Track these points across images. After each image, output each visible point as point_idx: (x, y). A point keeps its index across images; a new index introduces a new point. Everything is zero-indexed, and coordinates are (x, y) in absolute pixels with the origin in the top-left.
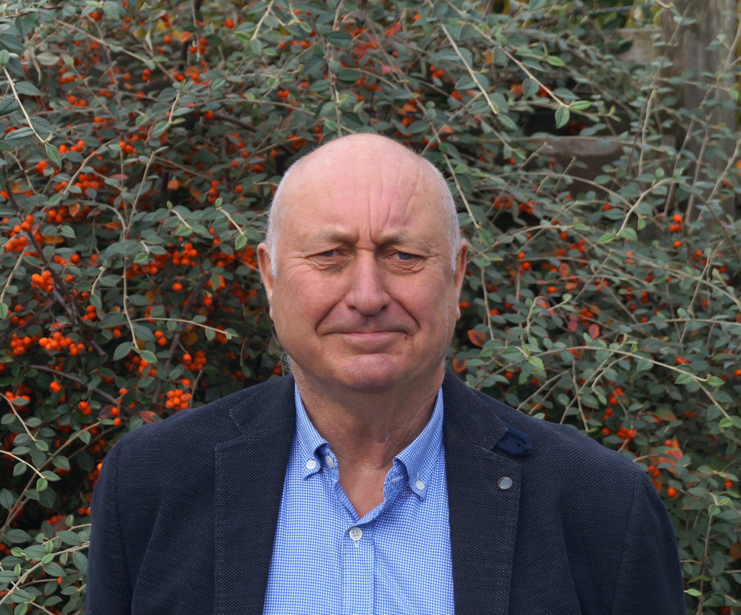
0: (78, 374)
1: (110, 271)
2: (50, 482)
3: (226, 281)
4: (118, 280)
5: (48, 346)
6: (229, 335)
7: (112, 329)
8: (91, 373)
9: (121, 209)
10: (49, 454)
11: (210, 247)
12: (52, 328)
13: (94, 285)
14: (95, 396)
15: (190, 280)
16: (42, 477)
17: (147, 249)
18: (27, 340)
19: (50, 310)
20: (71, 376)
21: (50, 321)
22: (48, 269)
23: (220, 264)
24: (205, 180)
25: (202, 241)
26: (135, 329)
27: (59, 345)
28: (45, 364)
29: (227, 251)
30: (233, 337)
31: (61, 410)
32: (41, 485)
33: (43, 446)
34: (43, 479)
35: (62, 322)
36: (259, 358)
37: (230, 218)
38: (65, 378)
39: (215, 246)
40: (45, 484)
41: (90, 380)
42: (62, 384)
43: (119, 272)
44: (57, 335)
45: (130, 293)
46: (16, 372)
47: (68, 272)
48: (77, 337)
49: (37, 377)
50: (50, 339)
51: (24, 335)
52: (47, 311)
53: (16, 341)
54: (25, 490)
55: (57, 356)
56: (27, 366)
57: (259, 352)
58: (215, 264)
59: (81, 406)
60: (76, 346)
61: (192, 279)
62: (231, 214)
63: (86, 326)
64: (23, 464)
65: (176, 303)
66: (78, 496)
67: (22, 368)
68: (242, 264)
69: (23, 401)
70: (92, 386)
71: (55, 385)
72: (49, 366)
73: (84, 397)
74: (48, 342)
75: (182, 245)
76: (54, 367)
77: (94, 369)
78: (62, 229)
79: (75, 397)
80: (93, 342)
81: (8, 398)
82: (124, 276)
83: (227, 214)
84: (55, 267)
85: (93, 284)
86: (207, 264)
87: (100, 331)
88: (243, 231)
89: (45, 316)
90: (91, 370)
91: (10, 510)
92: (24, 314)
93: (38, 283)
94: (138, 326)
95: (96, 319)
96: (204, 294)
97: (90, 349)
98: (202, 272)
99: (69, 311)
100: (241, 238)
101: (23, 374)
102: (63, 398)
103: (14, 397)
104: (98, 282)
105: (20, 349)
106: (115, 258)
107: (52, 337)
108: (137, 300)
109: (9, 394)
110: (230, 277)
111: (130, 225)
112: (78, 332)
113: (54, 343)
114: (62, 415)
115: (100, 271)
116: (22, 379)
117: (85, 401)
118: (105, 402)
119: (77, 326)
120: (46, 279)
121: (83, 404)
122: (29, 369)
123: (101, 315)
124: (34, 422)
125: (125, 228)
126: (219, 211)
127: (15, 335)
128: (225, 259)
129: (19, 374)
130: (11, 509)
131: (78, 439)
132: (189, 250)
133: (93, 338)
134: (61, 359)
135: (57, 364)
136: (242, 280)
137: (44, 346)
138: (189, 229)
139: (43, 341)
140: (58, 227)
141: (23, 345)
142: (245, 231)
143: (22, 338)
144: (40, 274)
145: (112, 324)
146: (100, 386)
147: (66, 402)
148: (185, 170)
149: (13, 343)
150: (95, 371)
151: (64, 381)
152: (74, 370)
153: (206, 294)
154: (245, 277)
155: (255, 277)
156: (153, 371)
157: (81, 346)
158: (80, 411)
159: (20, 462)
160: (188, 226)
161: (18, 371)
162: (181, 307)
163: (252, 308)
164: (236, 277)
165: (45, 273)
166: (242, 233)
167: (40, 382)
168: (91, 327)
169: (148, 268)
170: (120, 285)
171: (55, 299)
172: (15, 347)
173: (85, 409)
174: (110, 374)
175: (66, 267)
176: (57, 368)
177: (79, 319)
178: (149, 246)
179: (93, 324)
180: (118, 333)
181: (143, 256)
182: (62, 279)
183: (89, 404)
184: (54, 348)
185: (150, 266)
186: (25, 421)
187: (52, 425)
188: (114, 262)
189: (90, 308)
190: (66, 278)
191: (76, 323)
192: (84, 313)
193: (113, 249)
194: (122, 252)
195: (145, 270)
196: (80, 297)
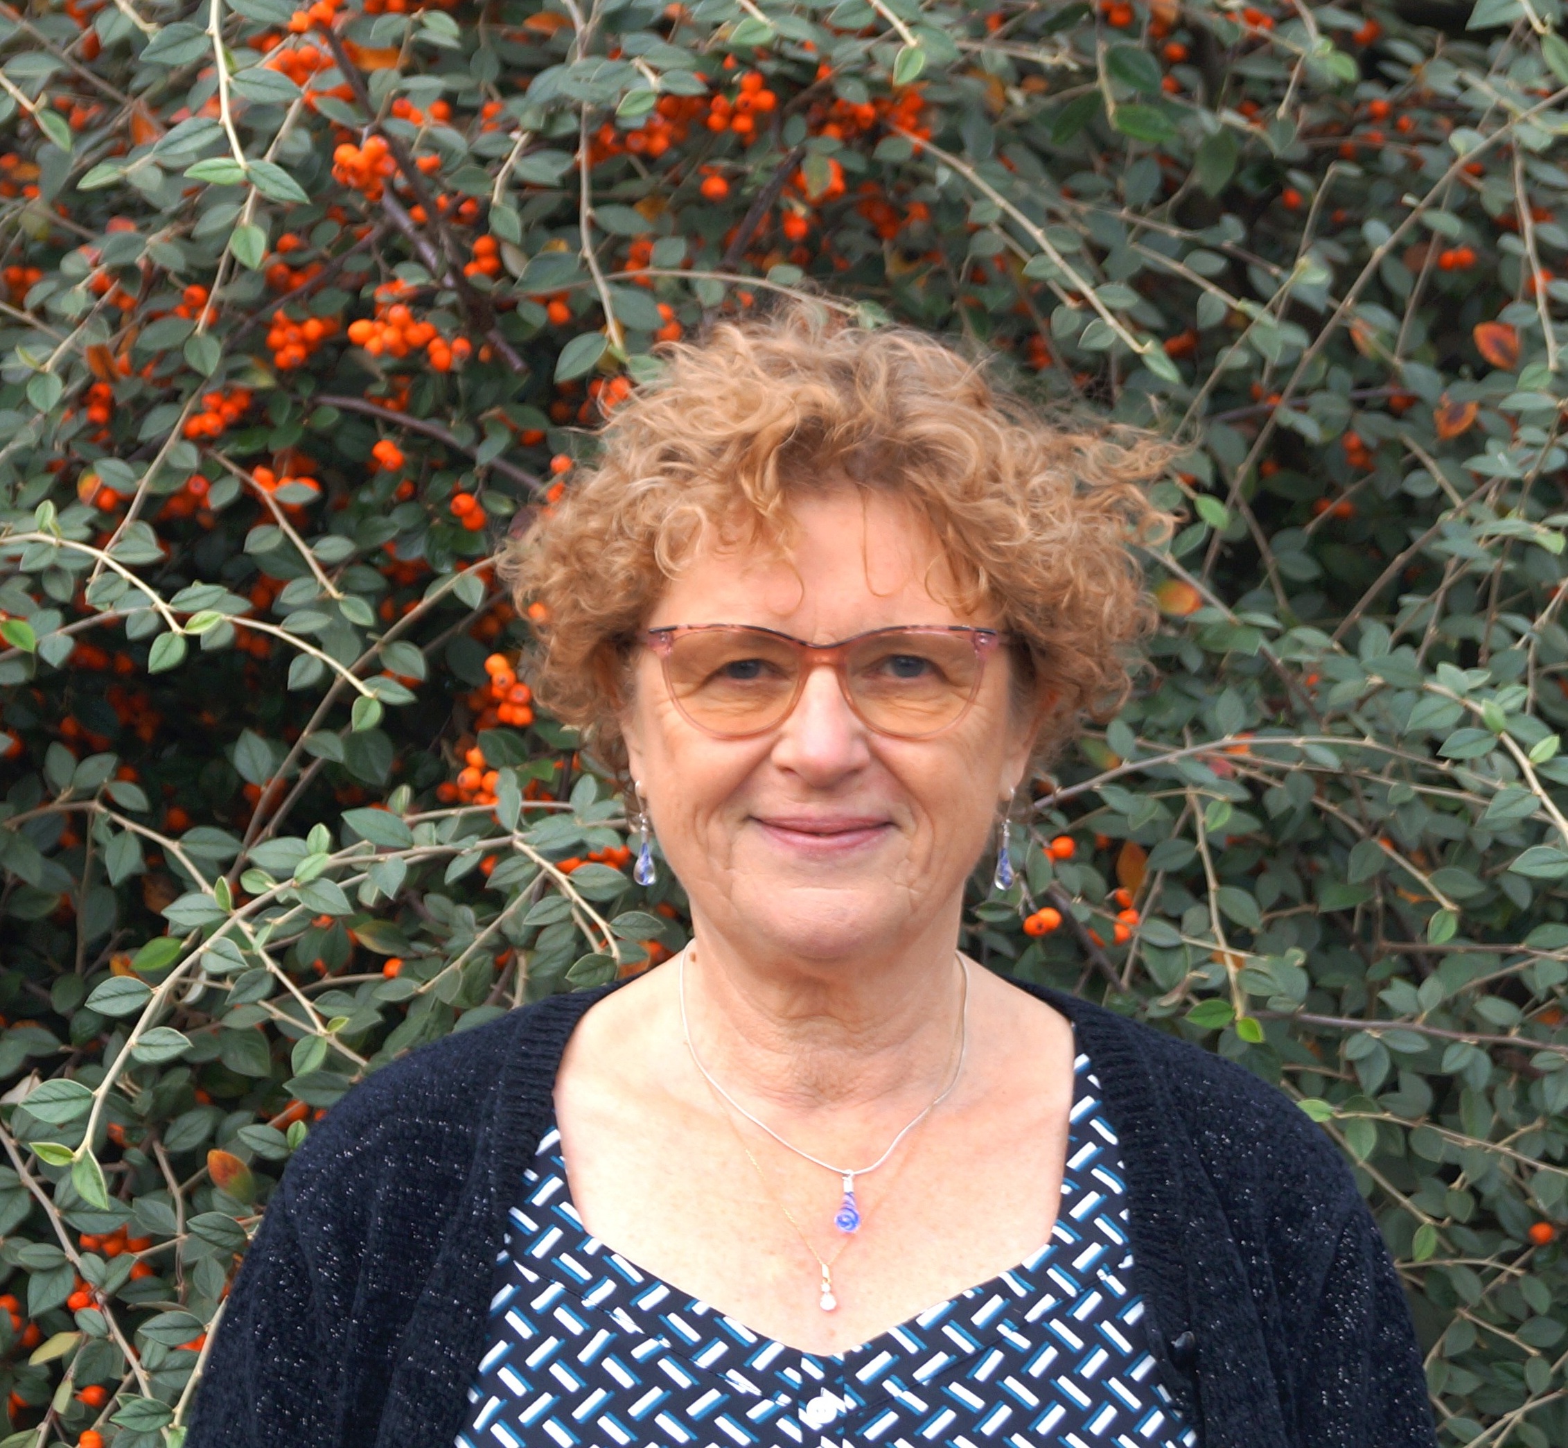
0: (449, 419)
1: (539, 141)
2: (386, 707)
3: (847, 175)
4: (565, 166)
5: (373, 345)
6: (867, 318)
7: (546, 301)
8: (482, 417)
10: (371, 636)
11: (803, 86)
12: (382, 295)
13: (498, 181)
14: (494, 479)
15: (749, 168)
16: (367, 693)
17: (654, 82)
18: (313, 328)
19: (374, 248)
20: (432, 426)
21: (374, 276)
22: (380, 132)
23: (833, 129)
25: (789, 70)
26: (613, 299)
27: (405, 341)
28: (360, 393)
29: (853, 94)
31: (400, 519)
32: (363, 715)
33: (361, 613)
34: (370, 700)
35: (410, 279)
38: (416, 434)
39: (818, 83)
40: (375, 714)
41: (481, 437)
42: (406, 447)
43: (569, 144)
44: (398, 312)
45: (595, 203)
46: (282, 417)
47: (431, 144)
48: (451, 319)
49: (337, 428)
50: (378, 326)
51: (302, 315)
52: (367, 251)
53: (283, 329)
54: (305, 733)
55: (391, 373)
56: (311, 399)
58: (817, 129)
59: (458, 506)
60: (449, 347)
61: (755, 166)
63: (477, 292)
64: (312, 658)
65: (711, 236)
66: (438, 751)
67: (297, 405)
68: (890, 133)
69: (301, 492)
70: (487, 454)
71: (387, 450)
72: (370, 399)
73: (465, 481)
74: (373, 334)
75: (736, 78)
76: (381, 401)
77: (491, 407)
78: (427, 21)
79: (440, 485)
80: (493, 335)
81: (262, 482)
82: (582, 155)
84: (396, 127)
85: (496, 175)
86: (797, 128)
87: (513, 306)
88: (914, 36)
89: (357, 264)
90: (482, 411)
91: (263, 788)
92: (302, 258)
93: (354, 171)
94: (619, 292)
95: (500, 272)
96: (785, 207)
97: (484, 354)
98: (784, 148)
99: (428, 251)
100: (910, 52)
101: (301, 420)
102: (407, 488)
103: (276, 480)
104: (511, 171)
105: (293, 353)
106: (552, 110)
107: (385, 321)
108: (618, 220)
109: (262, 472)
110: (857, 163)
111: (595, 20)
112: (453, 308)
113: (390, 335)
114: (404, 534)
115: (515, 142)
116: (298, 435)
117: (471, 492)
118: (521, 496)
119: (451, 290)
120: (376, 158)
121: (464, 501)
122: (315, 407)
123: (514, 263)
124: (335, 547)
125: (580, 28)
127: (280, 315)
128: (848, 119)
129: (290, 419)
130: (268, 784)
131: (451, 596)
132: (755, 93)
133: (492, 325)
134: (402, 382)
135: (393, 393)
136: (889, 176)
137: (362, 345)
138: (762, 27)
139: (359, 328)
140: (415, 16)
141: (304, 341)
142: (919, 36)
143: (300, 323)
144: (358, 147)
145: (545, 289)
146: (508, 455)
147: (415, 496)
149: (276, 337)
150: (495, 412)
151: (414, 441)
152: (438, 413)
153: (791, 208)
154: (897, 169)
155: (923, 168)
157: (461, 345)
158: (454, 522)
159: (303, 651)
160: (761, 17)
161: (286, 413)
162: (723, 247)
163: (910, 256)
164: (875, 165)
165: (371, 144)
166: (915, 45)
167: (347, 445)
168: (488, 293)
169: (642, 139)
170: (571, 180)
171: (387, 219)
172: (281, 348)
173: (469, 514)
174: (534, 421)
175: (424, 129)
176: (390, 403)
177: (456, 272)
178: (656, 71)
179: (493, 287)
180: (559, 312)
181: (643, 97)
182: (413, 162)
183: (480, 502)
184: (387, 351)
185: (649, 132)
186: (310, 546)
187: (376, 560)
188: (551, 119)
189: (482, 244)
190: (425, 159)
191: (449, 281)
192: (468, 257)
193: (548, 84)
194: (576, 92)
195: (637, 143)
196: (456, 215)
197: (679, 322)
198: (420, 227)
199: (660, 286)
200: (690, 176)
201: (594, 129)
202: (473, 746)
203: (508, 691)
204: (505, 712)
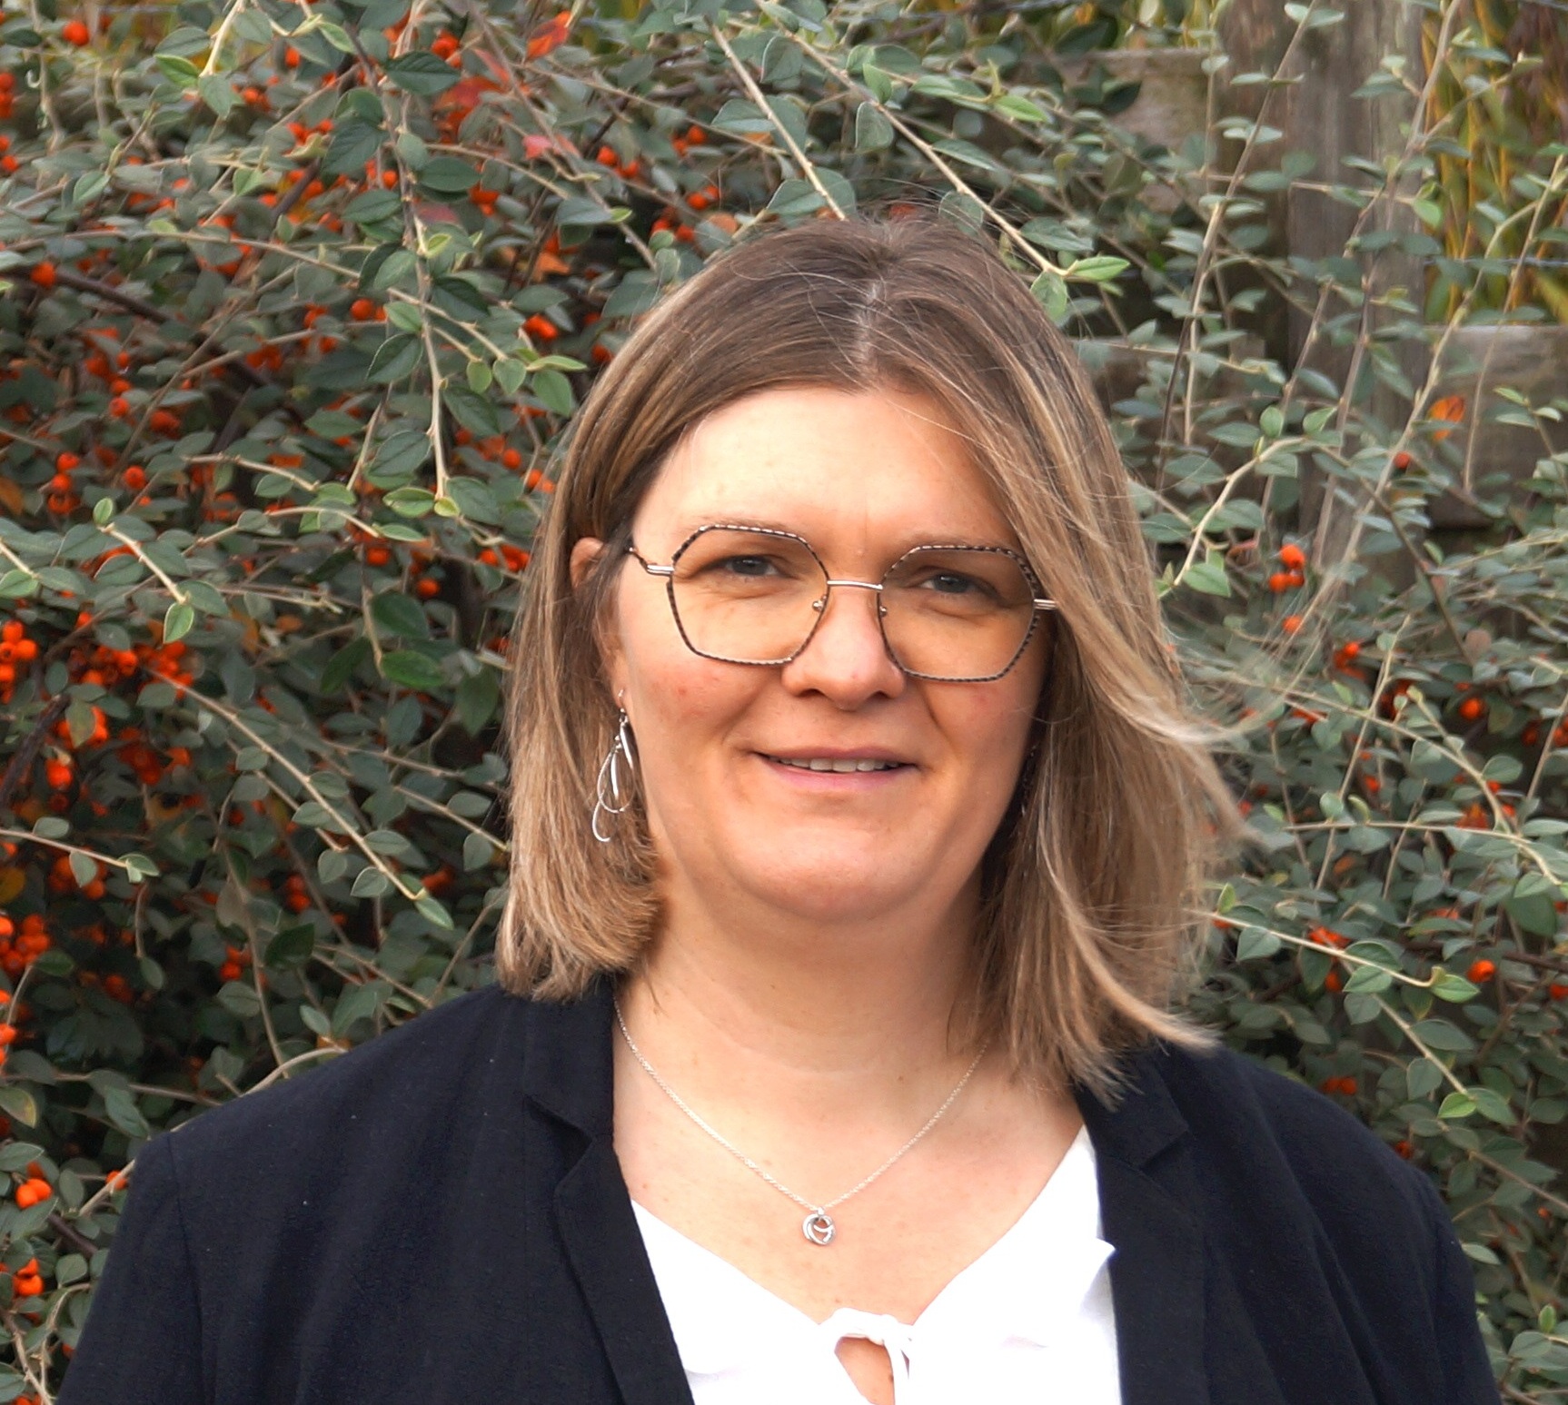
3: (110, 722)
6: (135, 870)
11: (65, 633)
15: (12, 717)
23: (93, 679)
24: (40, 453)
25: (50, 617)
29: (116, 641)
30: (146, 877)
36: (183, 939)
37: (143, 557)
39: (79, 630)
57: (181, 922)
58: (78, 676)
61: (19, 715)
62: (144, 543)
68: (151, 679)
83: (132, 544)
88: (183, 593)
96: (48, 755)
98: (47, 697)
100: (180, 609)
110: (120, 710)
126: (108, 534)
128: (109, 666)
132: (15, 643)
136: (151, 722)
138: (28, 578)
142: (188, 593)
153: (56, 757)
154: (159, 715)
155: (185, 713)
160: (25, 569)
163: (169, 801)
164: (137, 711)
166: (181, 599)
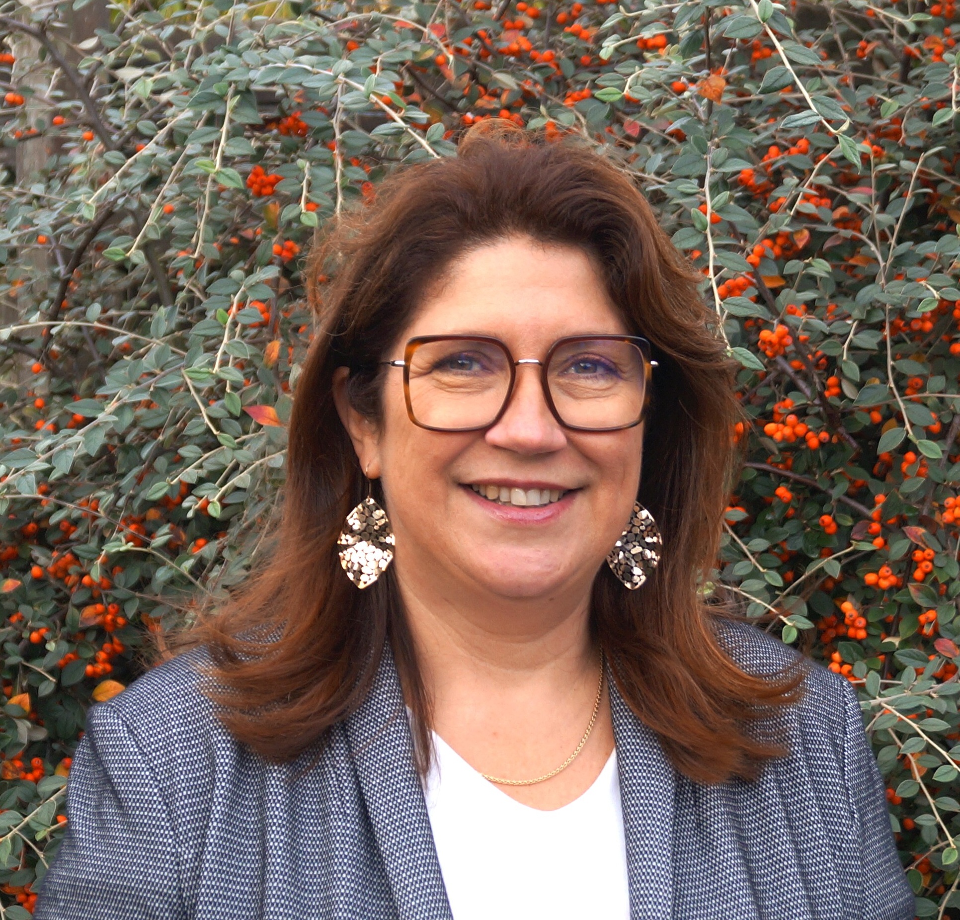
0: (815, 474)
1: (863, 325)
4: (880, 338)
5: (778, 436)
7: (869, 411)
8: (833, 473)
9: (872, 238)
12: (778, 407)
13: (846, 346)
14: (842, 507)
16: (789, 624)
17: (935, 293)
19: (772, 384)
20: (806, 478)
21: (772, 398)
22: (782, 322)
26: (906, 409)
27: (794, 433)
28: (765, 461)
31: (790, 527)
32: (788, 635)
33: (776, 581)
34: (790, 627)
38: (797, 482)
40: (794, 634)
41: (833, 486)
42: (792, 490)
43: (880, 326)
44: (792, 418)
45: (894, 359)
47: (807, 327)
48: (818, 422)
49: (755, 480)
50: (781, 426)
52: (768, 385)
55: (781, 450)
59: (823, 521)
60: (817, 436)
63: (832, 407)
64: (757, 603)
69: (738, 514)
70: (837, 493)
71: (783, 492)
72: (770, 463)
73: (826, 508)
74: (777, 430)
76: (776, 464)
77: (837, 468)
78: (813, 263)
79: (811, 509)
80: (841, 430)
82: (887, 332)
84: (791, 319)
85: (844, 343)
87: (852, 412)
89: (764, 392)
90: (833, 470)
94: (910, 406)
95: (842, 396)
97: (835, 440)
99: (802, 385)
102: (792, 511)
104: (851, 341)
106: (869, 308)
107: (783, 423)
108: (907, 367)
112: (818, 415)
113: (787, 431)
114: (792, 535)
115: (850, 326)
117: (829, 514)
118: (857, 516)
119: (819, 405)
120: (781, 338)
121: (827, 519)
122: (745, 468)
123: (848, 390)
124: (760, 544)
125: (882, 264)
131: (822, 571)
133: (840, 424)
134: (788, 454)
135: (784, 461)
137: (770, 436)
139: (770, 427)
140: (807, 261)
144: (772, 331)
145: (869, 404)
146: (849, 494)
147: (796, 516)
148: (953, 182)
150: (839, 471)
151: (796, 487)
152: (809, 471)
156: (923, 470)
157: (824, 435)
158: (820, 531)
159: (753, 600)
165: (780, 329)
168: (838, 407)
169: (920, 323)
170: (882, 344)
171: (779, 368)
173: (829, 526)
174: (862, 476)
175: (804, 321)
176: (781, 466)
177: (821, 396)
178: (937, 289)
179: (841, 404)
180: (877, 417)
181: (931, 302)
182: (798, 338)
183: (834, 519)
184: (784, 439)
185: (923, 319)
186: (746, 544)
187: (776, 550)
188: (869, 313)
189: (832, 380)
190: (803, 335)
191: (817, 402)
192: (825, 387)
193: (867, 293)
194: (883, 298)
195: (916, 326)
196: (817, 366)
197: (941, 421)
198: (798, 372)
199: (929, 402)
200: (937, 342)
201: (893, 319)
202: (835, 651)
203: (854, 621)
204: (851, 632)
